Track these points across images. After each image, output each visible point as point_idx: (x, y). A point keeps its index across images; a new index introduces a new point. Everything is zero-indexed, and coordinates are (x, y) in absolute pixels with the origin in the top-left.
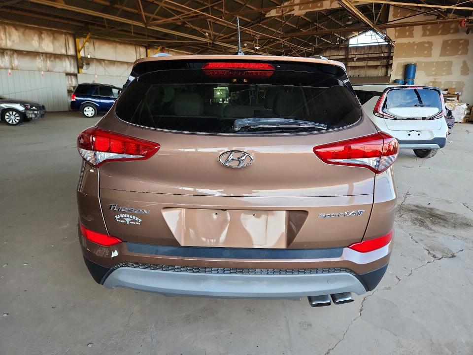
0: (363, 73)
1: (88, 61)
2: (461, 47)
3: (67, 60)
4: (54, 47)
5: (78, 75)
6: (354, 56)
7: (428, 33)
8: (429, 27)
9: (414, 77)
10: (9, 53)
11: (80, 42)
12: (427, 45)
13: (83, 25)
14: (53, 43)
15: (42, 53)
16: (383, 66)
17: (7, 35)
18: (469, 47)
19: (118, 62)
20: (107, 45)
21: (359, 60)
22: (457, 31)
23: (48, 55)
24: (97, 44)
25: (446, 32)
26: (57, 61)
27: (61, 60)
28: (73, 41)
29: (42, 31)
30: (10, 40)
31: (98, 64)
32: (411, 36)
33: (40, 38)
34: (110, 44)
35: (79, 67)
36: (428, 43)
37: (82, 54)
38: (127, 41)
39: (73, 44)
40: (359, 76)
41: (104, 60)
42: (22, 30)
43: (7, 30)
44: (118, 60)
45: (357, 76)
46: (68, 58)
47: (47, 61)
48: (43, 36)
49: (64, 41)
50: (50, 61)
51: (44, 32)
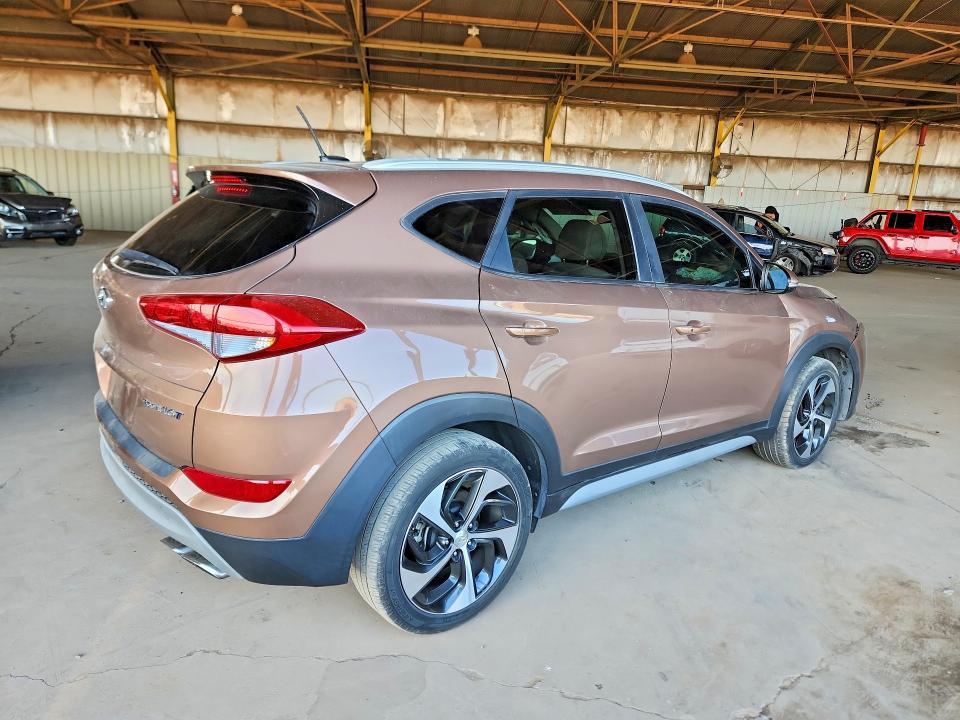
1: (732, 161)
3: (693, 161)
4: (675, 140)
5: (707, 188)
10: (601, 153)
11: (725, 126)
13: (735, 94)
14: (676, 132)
15: (653, 152)
17: (605, 125)
19: (799, 160)
20: (782, 127)
23: (662, 155)
24: (761, 127)
26: (676, 163)
27: (682, 160)
28: (714, 125)
29: (662, 113)
30: (606, 133)
31: (753, 166)
33: (656, 127)
34: (791, 124)
35: (713, 173)
37: (724, 148)
38: (831, 115)
39: (713, 131)
41: (767, 158)
42: (629, 114)
43: (606, 118)
44: (798, 156)
46: (697, 158)
47: (658, 164)
48: (661, 121)
49: (697, 128)
50: (662, 164)
51: (665, 113)
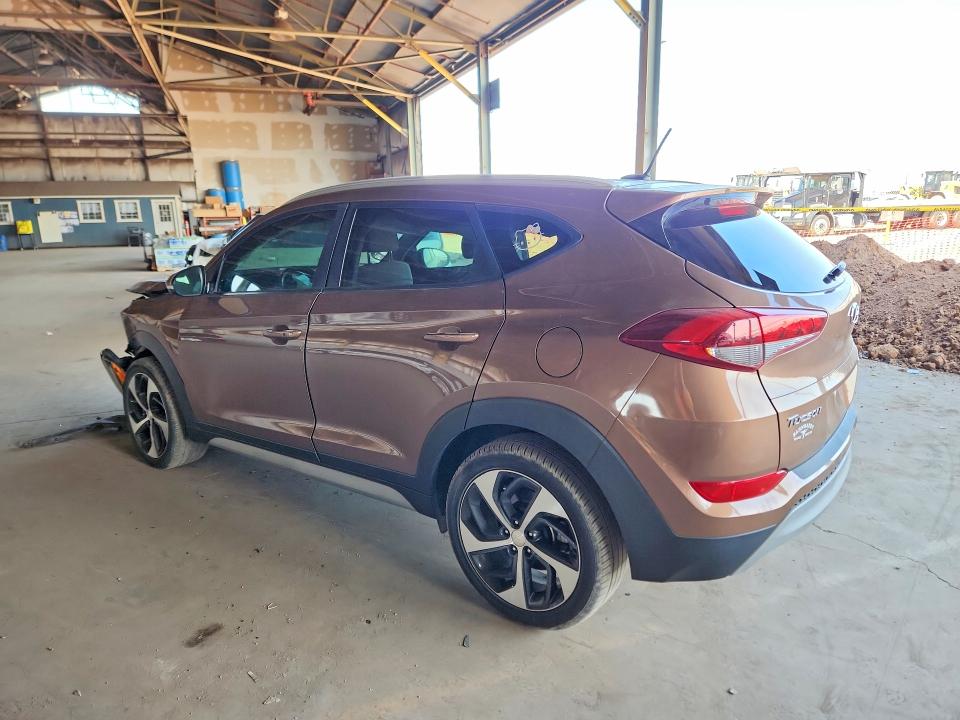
0: (94, 172)
2: (301, 136)
6: (73, 137)
7: (243, 106)
8: (242, 96)
9: (240, 185)
12: (246, 128)
16: (134, 160)
18: (312, 137)
21: (86, 144)
22: (288, 108)
25: (272, 108)
32: (214, 108)
36: (248, 124)
40: (85, 178)
45: (81, 179)
